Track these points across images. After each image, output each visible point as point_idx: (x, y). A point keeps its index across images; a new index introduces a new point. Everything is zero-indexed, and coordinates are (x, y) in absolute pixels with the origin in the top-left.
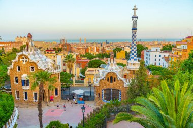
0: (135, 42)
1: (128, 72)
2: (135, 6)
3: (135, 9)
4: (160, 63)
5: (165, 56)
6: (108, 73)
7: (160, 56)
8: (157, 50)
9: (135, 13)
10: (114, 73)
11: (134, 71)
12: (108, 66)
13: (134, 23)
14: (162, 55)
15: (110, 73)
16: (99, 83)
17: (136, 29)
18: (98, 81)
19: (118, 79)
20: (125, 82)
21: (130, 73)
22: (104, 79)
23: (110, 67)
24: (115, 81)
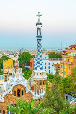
0: (40, 50)
1: (35, 83)
2: (39, 13)
3: (39, 16)
4: (49, 71)
5: (57, 63)
6: (15, 86)
7: (49, 64)
8: (46, 58)
9: (39, 20)
10: (22, 85)
11: (41, 81)
12: (13, 77)
13: (39, 30)
14: (51, 62)
15: (17, 85)
16: (4, 98)
17: (41, 37)
18: (3, 96)
19: (27, 92)
20: (34, 94)
21: (37, 84)
22: (11, 93)
23: (15, 79)
24: (22, 94)
